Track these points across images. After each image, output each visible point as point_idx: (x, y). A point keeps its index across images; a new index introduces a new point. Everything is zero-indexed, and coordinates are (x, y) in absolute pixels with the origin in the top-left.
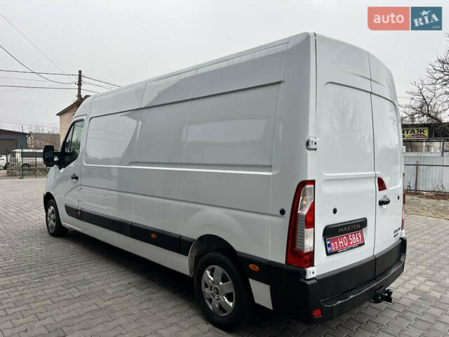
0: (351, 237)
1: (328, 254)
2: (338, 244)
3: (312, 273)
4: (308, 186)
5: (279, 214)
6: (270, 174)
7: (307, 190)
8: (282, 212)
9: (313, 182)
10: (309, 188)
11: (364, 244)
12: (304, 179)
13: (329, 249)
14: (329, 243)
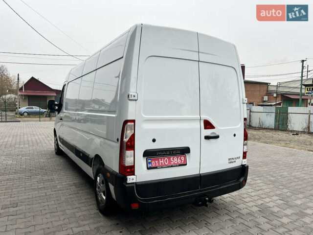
0: (173, 159)
1: (148, 168)
2: (159, 162)
3: (131, 179)
4: (129, 124)
5: (116, 141)
6: (114, 116)
7: (128, 127)
8: (118, 140)
9: (134, 121)
10: (129, 125)
11: (186, 164)
12: (126, 119)
13: (150, 165)
14: (150, 161)
